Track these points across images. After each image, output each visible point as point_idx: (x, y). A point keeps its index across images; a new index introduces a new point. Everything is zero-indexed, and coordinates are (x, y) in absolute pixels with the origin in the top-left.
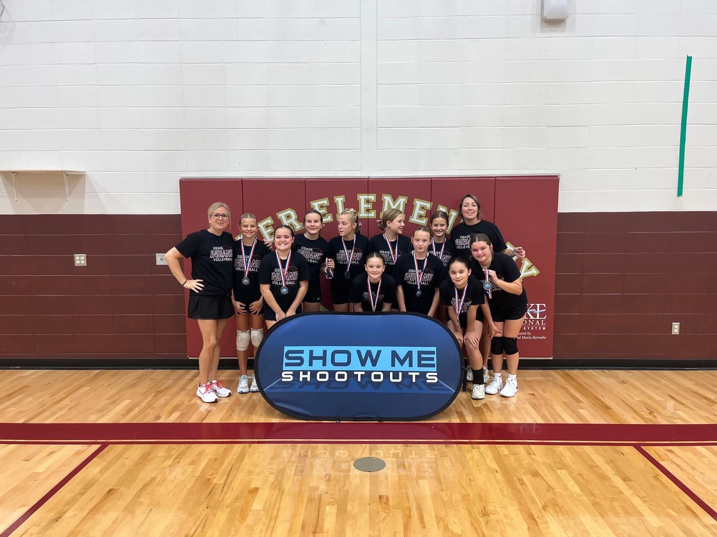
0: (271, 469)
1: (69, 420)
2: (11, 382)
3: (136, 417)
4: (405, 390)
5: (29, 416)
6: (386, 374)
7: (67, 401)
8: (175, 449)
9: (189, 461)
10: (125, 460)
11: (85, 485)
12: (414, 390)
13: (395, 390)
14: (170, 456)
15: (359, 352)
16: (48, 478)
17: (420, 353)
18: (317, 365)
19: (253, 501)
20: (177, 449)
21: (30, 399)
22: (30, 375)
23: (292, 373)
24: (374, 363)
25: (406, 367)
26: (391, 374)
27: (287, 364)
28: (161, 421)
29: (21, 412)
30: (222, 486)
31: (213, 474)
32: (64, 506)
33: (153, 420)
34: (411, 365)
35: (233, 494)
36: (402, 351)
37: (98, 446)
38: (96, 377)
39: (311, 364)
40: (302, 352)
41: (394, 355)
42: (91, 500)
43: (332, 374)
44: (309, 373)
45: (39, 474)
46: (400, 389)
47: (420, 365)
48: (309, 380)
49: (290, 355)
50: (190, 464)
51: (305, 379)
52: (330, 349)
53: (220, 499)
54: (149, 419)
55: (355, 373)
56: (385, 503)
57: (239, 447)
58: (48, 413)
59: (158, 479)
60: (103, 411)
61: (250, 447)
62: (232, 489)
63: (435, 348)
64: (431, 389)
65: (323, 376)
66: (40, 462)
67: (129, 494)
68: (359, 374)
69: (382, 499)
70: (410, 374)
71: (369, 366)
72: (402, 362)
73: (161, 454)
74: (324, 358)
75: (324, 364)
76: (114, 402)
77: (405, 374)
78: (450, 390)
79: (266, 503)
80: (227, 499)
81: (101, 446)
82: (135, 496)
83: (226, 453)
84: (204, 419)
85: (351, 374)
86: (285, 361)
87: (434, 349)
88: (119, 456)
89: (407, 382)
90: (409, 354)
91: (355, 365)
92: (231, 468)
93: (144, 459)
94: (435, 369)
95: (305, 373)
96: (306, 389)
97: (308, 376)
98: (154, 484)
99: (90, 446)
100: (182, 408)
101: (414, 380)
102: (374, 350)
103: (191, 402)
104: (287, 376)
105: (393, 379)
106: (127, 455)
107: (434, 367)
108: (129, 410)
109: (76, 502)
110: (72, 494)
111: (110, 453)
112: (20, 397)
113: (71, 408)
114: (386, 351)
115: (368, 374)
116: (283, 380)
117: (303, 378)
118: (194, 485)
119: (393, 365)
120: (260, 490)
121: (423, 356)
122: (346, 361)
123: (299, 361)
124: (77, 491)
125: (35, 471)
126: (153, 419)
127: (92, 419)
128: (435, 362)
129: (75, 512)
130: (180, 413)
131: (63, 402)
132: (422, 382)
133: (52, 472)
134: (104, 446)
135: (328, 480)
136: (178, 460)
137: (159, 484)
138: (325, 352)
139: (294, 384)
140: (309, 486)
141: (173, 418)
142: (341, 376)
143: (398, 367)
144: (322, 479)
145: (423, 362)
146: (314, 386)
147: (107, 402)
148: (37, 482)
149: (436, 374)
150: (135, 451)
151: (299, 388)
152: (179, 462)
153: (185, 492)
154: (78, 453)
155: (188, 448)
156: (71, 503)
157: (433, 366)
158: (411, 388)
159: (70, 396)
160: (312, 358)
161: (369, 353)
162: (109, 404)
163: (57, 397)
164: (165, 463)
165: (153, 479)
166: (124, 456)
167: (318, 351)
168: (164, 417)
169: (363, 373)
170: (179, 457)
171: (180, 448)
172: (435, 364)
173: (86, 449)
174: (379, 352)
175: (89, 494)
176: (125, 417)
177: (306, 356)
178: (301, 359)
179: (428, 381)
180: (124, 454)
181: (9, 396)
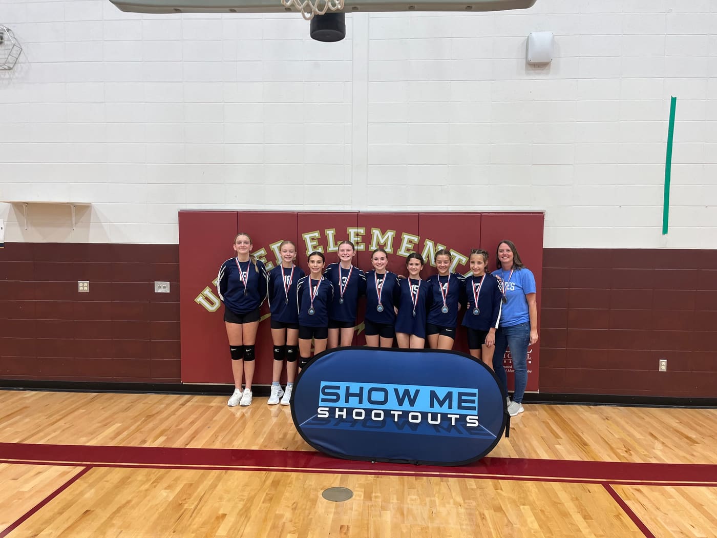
0: (242, 496)
1: (61, 441)
2: (13, 403)
3: (123, 440)
4: (443, 433)
5: (24, 436)
6: (424, 415)
7: (61, 423)
8: (154, 473)
9: (165, 485)
10: (105, 483)
11: (64, 506)
12: (453, 433)
13: (433, 433)
14: (148, 480)
15: (396, 391)
16: (31, 497)
17: (460, 394)
18: (354, 402)
19: (219, 527)
20: (156, 473)
21: (27, 420)
22: (30, 396)
23: (327, 409)
24: (412, 403)
25: (445, 409)
26: (430, 415)
27: (323, 400)
28: (146, 445)
29: (17, 433)
30: (192, 511)
31: (185, 499)
32: (42, 524)
33: (139, 445)
34: (450, 407)
35: (200, 519)
36: (441, 392)
37: (83, 468)
38: (93, 399)
39: (347, 401)
40: (338, 388)
41: (433, 395)
42: (67, 520)
43: (368, 412)
44: (345, 410)
45: (23, 493)
46: (438, 431)
47: (460, 407)
48: (344, 417)
49: (326, 391)
50: (166, 489)
51: (341, 416)
52: (367, 386)
53: (189, 523)
54: (135, 443)
55: (392, 412)
56: (345, 533)
57: (215, 473)
58: (42, 434)
59: (133, 503)
60: (93, 433)
61: (226, 473)
62: (201, 514)
63: (477, 390)
64: (471, 434)
65: (359, 414)
66: (26, 481)
67: (103, 515)
68: (396, 413)
69: (342, 530)
70: (449, 416)
71: (406, 406)
72: (441, 404)
73: (140, 478)
74: (360, 395)
75: (361, 402)
76: (106, 424)
77: (444, 416)
78: (491, 435)
79: (230, 530)
80: (195, 524)
81: (85, 469)
82: (108, 518)
83: (202, 479)
84: (187, 444)
85: (387, 413)
86: (322, 396)
87: (475, 391)
88: (101, 478)
89: (446, 425)
90: (449, 396)
91: (392, 404)
92: (204, 494)
93: (123, 482)
94: (476, 412)
95: (341, 410)
96: (342, 426)
97: (344, 413)
98: (128, 507)
99: (74, 468)
100: (168, 432)
101: (453, 423)
102: (412, 389)
103: (179, 427)
104: (323, 412)
105: (431, 420)
106: (108, 477)
107: (476, 410)
108: (118, 434)
109: (53, 521)
110: (51, 514)
111: (92, 475)
112: (19, 417)
113: (64, 430)
114: (425, 391)
115: (406, 414)
116: (319, 416)
117: (339, 415)
118: (166, 510)
119: (432, 406)
120: (227, 516)
121: (463, 398)
122: (383, 400)
123: (335, 397)
124: (56, 510)
125: (21, 490)
126: (139, 443)
127: (82, 441)
128: (476, 405)
129: (51, 531)
130: (166, 437)
131: (57, 424)
132: (461, 425)
133: (37, 492)
134: (89, 468)
135: (294, 509)
136: (155, 484)
137: (133, 507)
138: (361, 389)
139: (330, 421)
140: (276, 515)
141: (157, 444)
142: (378, 415)
143: (437, 408)
144: (288, 507)
145: (463, 404)
146: (351, 424)
147: (100, 424)
148: (20, 501)
149: (477, 418)
150: (116, 474)
151: (334, 425)
152: (155, 486)
153: (156, 515)
154: (64, 474)
155: (167, 473)
156: (49, 522)
157: (474, 408)
158: (450, 432)
159: (66, 418)
160: (348, 395)
161: (407, 392)
162: (100, 427)
163: (53, 419)
164: (143, 486)
165: (128, 502)
166: (105, 479)
167: (355, 387)
168: (150, 441)
169: (401, 413)
170: (157, 481)
171: (159, 472)
172: (476, 407)
173: (72, 470)
174: (417, 392)
175: (66, 515)
176: (113, 440)
177: (342, 393)
178: (338, 395)
179: (468, 425)
180: (105, 476)
181: (9, 416)
